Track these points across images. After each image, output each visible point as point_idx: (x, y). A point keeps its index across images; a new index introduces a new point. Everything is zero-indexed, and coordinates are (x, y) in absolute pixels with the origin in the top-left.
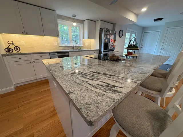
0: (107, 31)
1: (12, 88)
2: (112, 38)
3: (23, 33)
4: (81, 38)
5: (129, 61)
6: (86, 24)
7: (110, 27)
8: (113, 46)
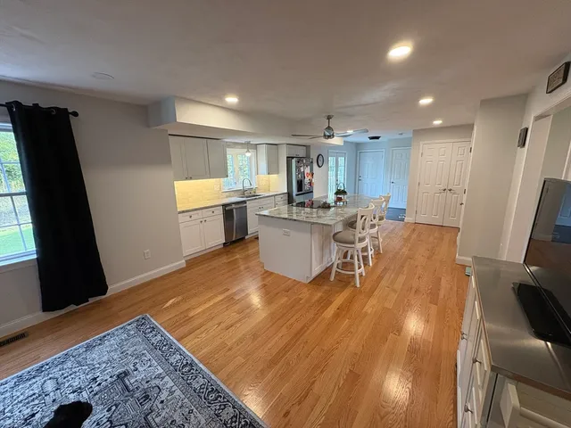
0: (300, 160)
1: (182, 263)
2: (307, 170)
3: (187, 179)
4: (254, 173)
5: (340, 207)
6: (263, 150)
7: (302, 152)
8: (310, 183)
